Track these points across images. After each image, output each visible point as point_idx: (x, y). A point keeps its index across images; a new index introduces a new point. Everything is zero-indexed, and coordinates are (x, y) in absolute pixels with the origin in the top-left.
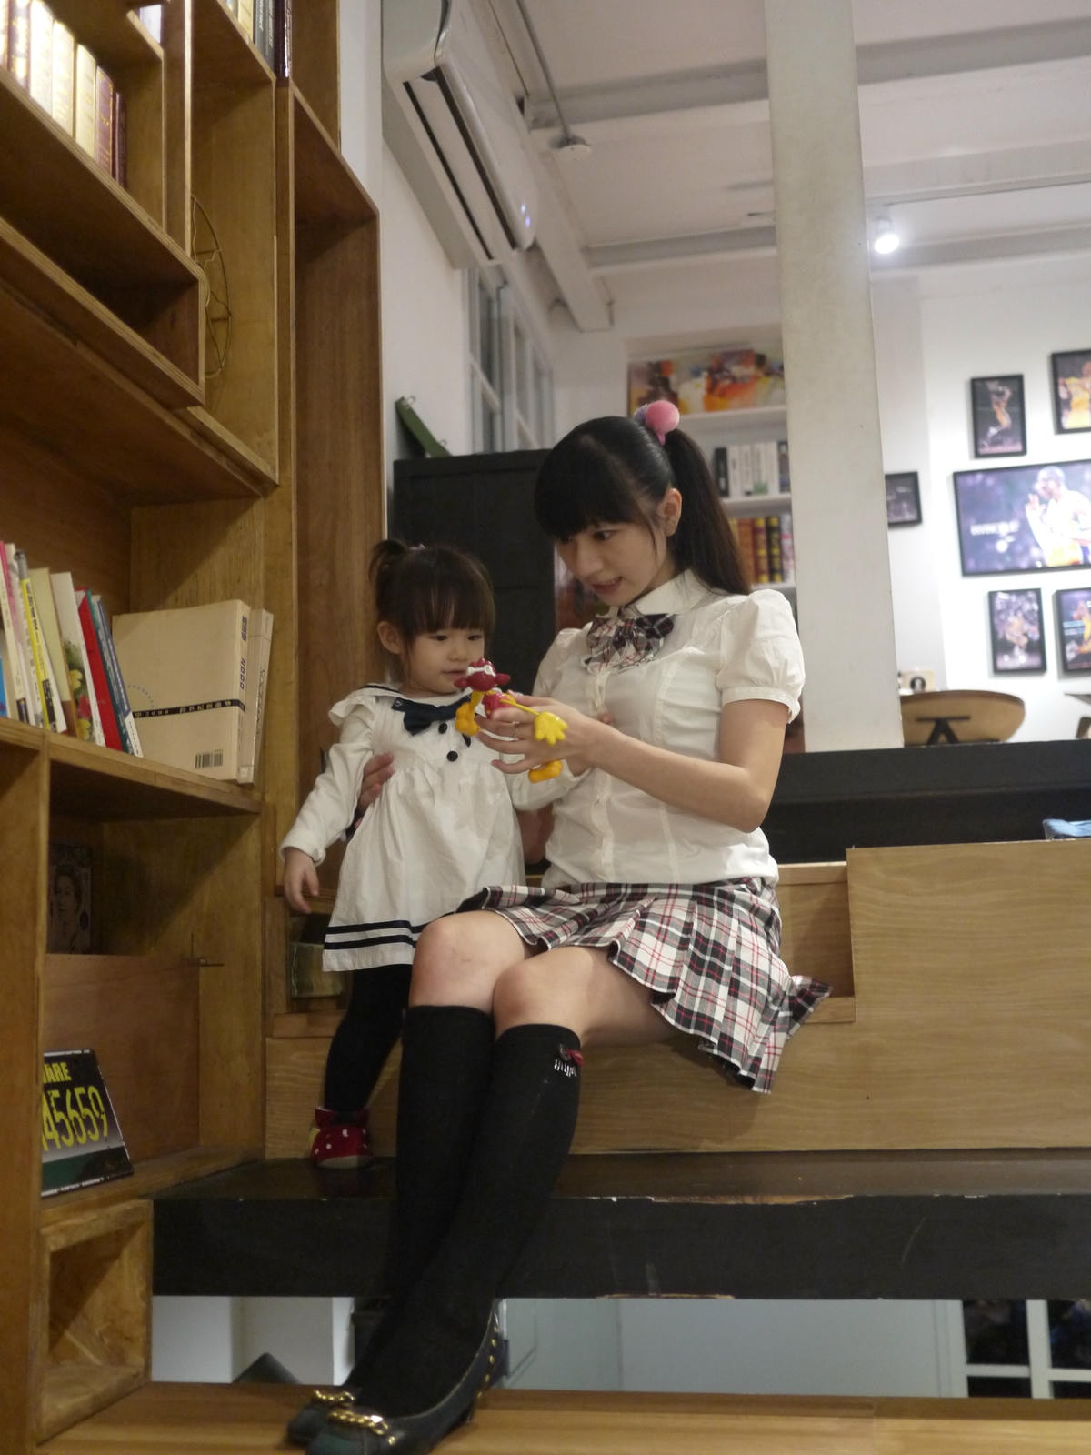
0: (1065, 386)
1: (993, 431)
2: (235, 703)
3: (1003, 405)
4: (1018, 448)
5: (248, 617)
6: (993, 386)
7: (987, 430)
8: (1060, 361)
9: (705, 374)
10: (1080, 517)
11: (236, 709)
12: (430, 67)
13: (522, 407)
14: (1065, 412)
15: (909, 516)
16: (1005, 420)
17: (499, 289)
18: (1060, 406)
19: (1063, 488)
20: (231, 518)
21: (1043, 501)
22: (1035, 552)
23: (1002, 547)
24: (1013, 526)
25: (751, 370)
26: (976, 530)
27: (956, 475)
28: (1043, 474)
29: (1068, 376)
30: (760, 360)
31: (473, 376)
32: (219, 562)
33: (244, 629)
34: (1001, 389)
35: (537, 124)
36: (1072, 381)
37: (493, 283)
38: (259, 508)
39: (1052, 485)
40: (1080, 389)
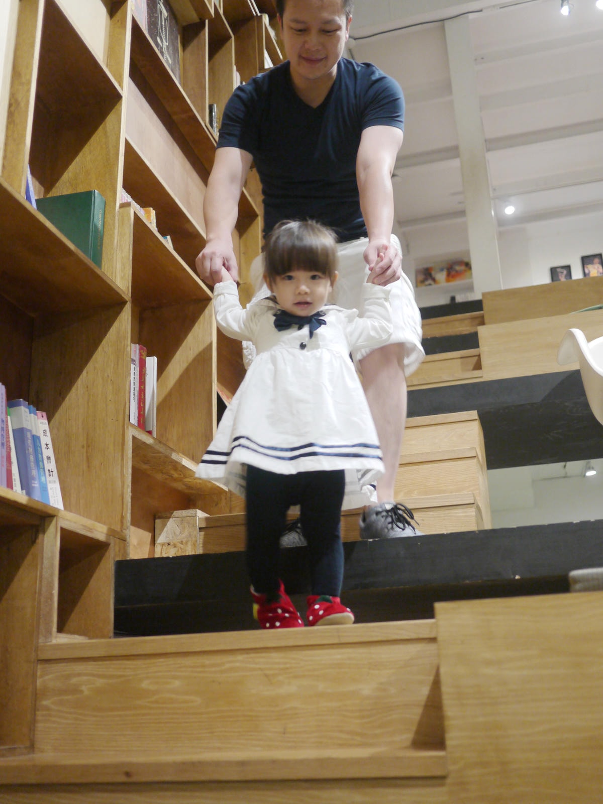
0: (587, 268)
3: (563, 276)
6: (559, 270)
8: (585, 259)
9: (445, 270)
25: (463, 268)
30: (465, 264)
34: (562, 270)
36: (590, 266)
40: (593, 269)
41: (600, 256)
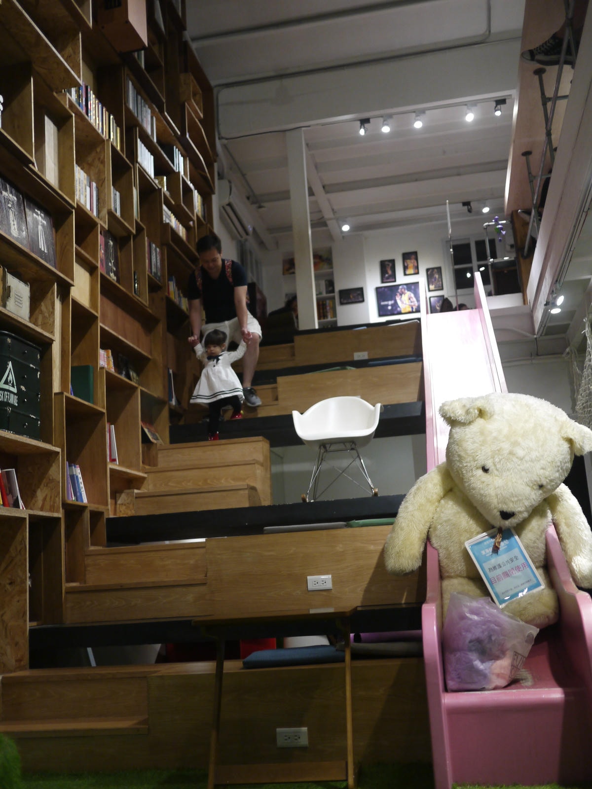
0: (406, 262)
1: (387, 275)
3: (389, 268)
6: (387, 263)
7: (385, 275)
10: (411, 299)
12: (227, 202)
13: (252, 272)
14: (406, 270)
15: (361, 299)
16: (390, 272)
17: (245, 243)
18: (405, 268)
19: (406, 291)
22: (399, 309)
23: (390, 308)
24: (392, 302)
26: (383, 303)
27: (377, 289)
28: (401, 287)
29: (407, 259)
35: (253, 203)
36: (408, 261)
37: (243, 242)
39: (403, 290)
40: (411, 263)
41: (415, 253)
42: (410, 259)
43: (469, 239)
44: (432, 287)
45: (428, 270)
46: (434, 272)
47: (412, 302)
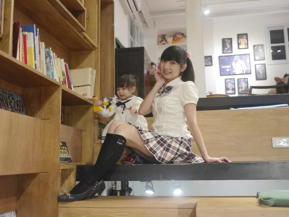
0: (240, 40)
1: (226, 48)
2: (89, 85)
3: (228, 43)
4: (231, 52)
5: (92, 70)
6: (226, 40)
7: (225, 48)
8: (239, 36)
9: (172, 37)
10: (242, 65)
11: (90, 86)
13: (138, 42)
14: (240, 45)
15: (210, 64)
16: (228, 46)
17: (134, 19)
18: (239, 44)
19: (239, 59)
20: (89, 53)
21: (235, 62)
22: (234, 71)
23: (228, 70)
24: (230, 66)
25: (181, 36)
26: (223, 67)
27: (219, 57)
28: (235, 57)
29: (240, 38)
30: (183, 34)
31: (129, 35)
32: (86, 61)
33: (91, 72)
34: (228, 41)
36: (241, 39)
37: (133, 18)
38: (94, 52)
39: (237, 59)
40: (243, 41)
41: (246, 34)
42: (242, 38)
43: (283, 26)
44: (257, 58)
45: (254, 46)
46: (259, 48)
47: (243, 67)
